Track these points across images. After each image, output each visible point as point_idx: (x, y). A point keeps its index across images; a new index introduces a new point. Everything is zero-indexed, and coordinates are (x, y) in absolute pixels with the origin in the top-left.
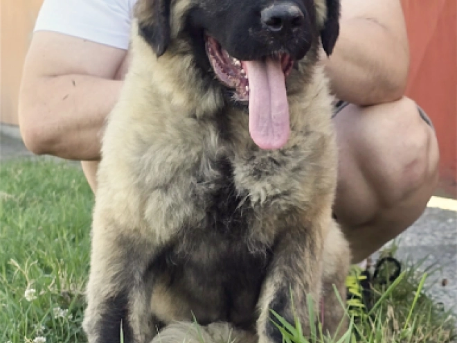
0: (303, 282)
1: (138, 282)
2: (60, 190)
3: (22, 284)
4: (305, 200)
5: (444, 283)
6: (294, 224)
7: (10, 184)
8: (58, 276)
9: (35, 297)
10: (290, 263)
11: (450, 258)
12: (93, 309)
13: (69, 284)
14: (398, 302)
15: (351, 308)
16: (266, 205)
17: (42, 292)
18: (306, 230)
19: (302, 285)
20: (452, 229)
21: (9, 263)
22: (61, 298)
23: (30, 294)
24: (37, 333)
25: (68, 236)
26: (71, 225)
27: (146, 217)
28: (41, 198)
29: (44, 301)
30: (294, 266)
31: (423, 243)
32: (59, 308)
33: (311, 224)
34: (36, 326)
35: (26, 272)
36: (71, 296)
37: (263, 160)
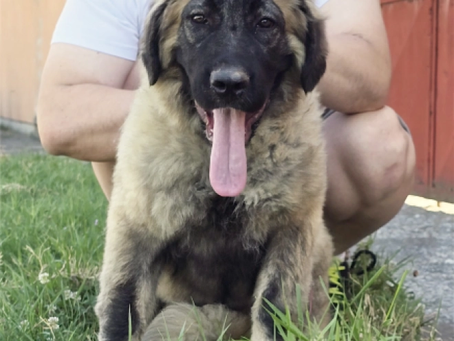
0: (294, 274)
1: (145, 272)
2: (67, 183)
3: (35, 267)
4: (295, 202)
5: (415, 274)
6: (287, 223)
7: (22, 176)
8: (68, 261)
9: (48, 281)
10: (282, 257)
11: (417, 250)
12: (104, 295)
13: (78, 268)
14: (375, 291)
15: (331, 295)
16: (259, 208)
17: (54, 276)
18: (298, 228)
19: (293, 277)
20: (418, 224)
21: (24, 249)
22: (71, 282)
23: (44, 277)
24: (50, 313)
25: (76, 224)
26: (79, 215)
27: (153, 213)
28: (50, 190)
29: (55, 283)
30: (286, 261)
31: (393, 236)
32: (69, 291)
33: (302, 223)
34: (48, 307)
35: (40, 258)
36: (79, 279)
37: (259, 171)
